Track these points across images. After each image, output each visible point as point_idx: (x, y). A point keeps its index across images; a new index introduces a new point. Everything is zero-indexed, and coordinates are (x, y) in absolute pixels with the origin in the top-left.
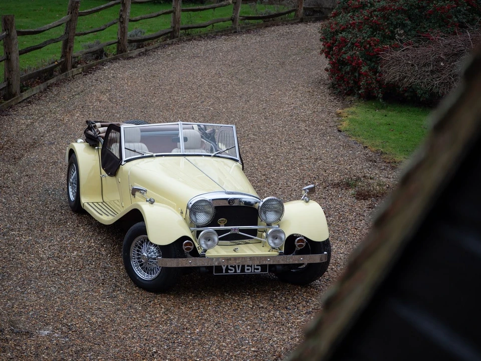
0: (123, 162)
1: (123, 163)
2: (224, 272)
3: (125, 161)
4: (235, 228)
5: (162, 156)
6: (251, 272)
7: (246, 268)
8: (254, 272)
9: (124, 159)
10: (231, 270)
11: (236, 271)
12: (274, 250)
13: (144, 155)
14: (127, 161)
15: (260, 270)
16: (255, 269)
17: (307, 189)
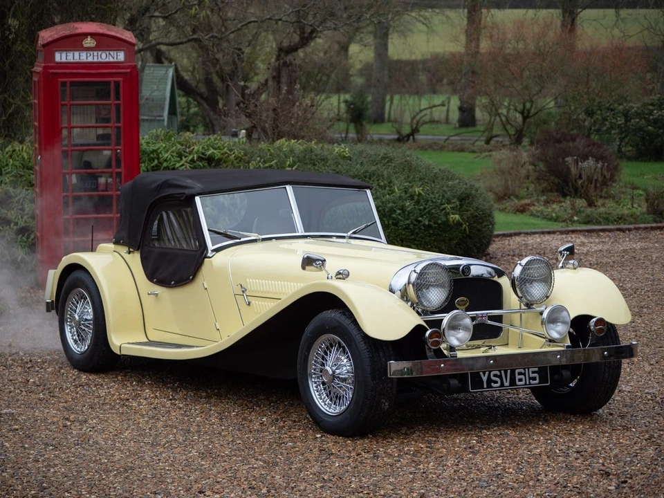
0: (210, 251)
1: (209, 254)
2: (485, 386)
3: (213, 251)
4: (482, 314)
5: (270, 239)
6: (526, 384)
7: (518, 377)
8: (530, 384)
9: (210, 247)
10: (496, 382)
11: (502, 385)
12: (551, 344)
13: (242, 240)
14: (217, 250)
15: (537, 381)
16: (530, 378)
17: (564, 250)
